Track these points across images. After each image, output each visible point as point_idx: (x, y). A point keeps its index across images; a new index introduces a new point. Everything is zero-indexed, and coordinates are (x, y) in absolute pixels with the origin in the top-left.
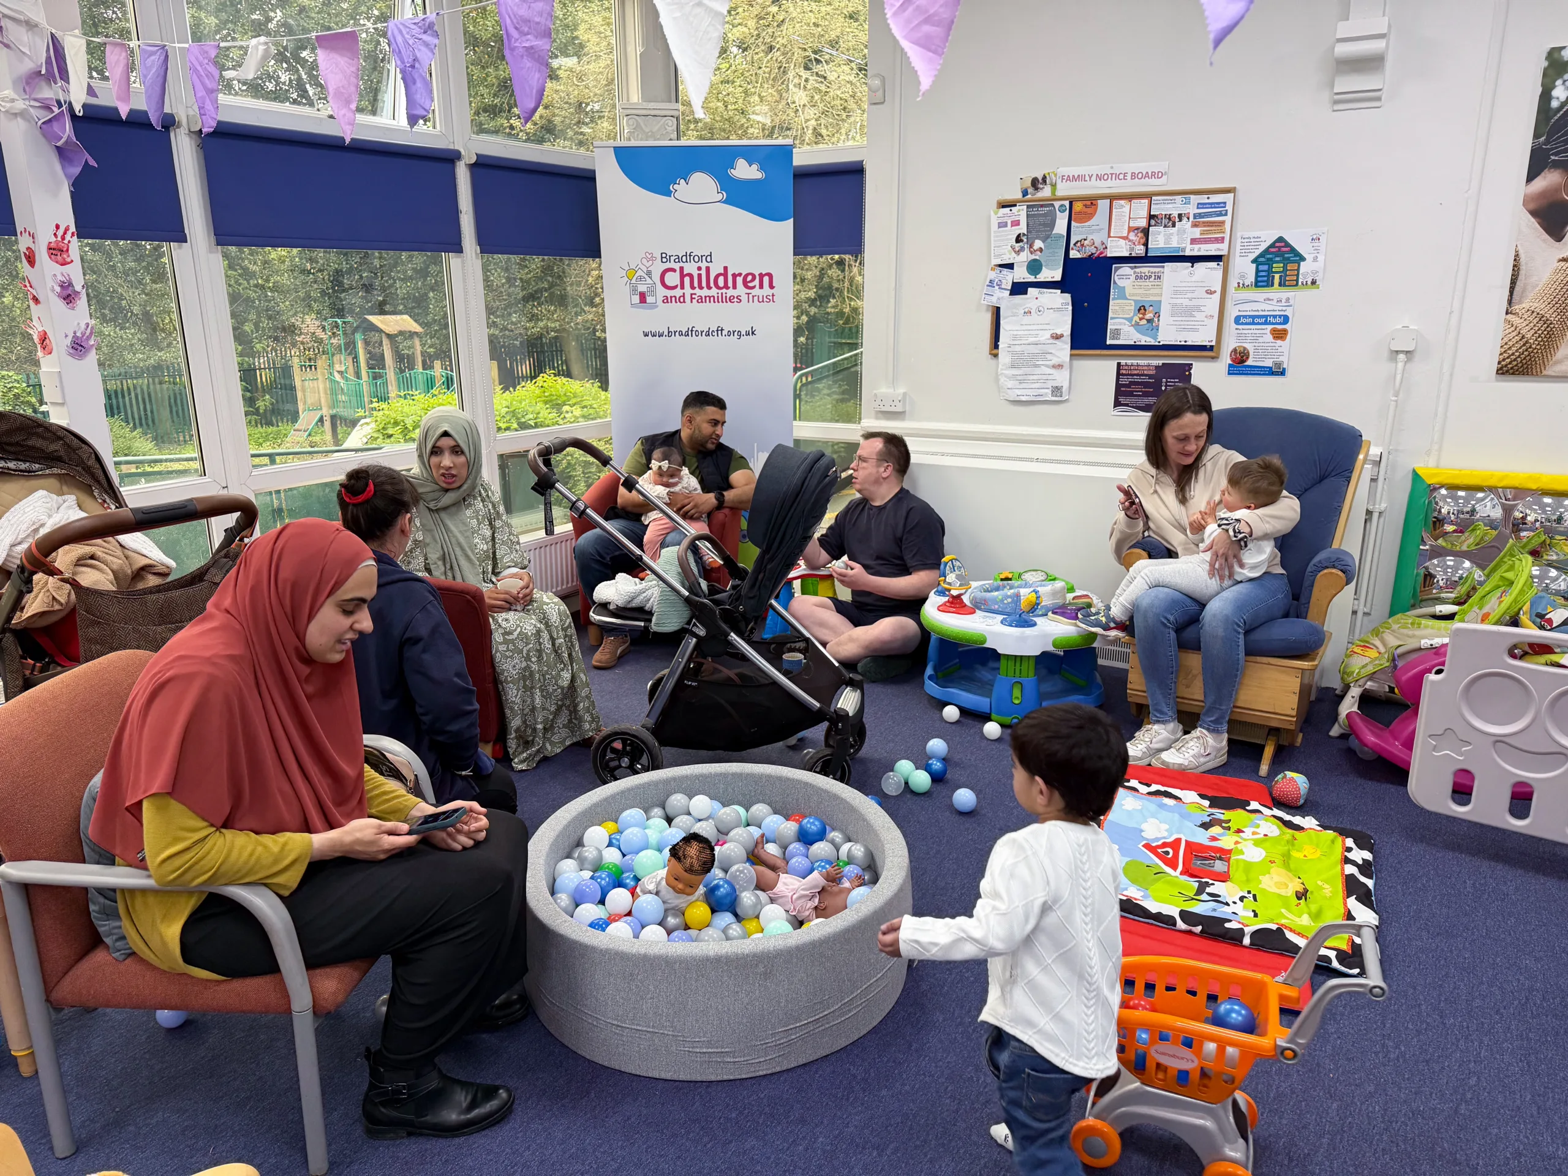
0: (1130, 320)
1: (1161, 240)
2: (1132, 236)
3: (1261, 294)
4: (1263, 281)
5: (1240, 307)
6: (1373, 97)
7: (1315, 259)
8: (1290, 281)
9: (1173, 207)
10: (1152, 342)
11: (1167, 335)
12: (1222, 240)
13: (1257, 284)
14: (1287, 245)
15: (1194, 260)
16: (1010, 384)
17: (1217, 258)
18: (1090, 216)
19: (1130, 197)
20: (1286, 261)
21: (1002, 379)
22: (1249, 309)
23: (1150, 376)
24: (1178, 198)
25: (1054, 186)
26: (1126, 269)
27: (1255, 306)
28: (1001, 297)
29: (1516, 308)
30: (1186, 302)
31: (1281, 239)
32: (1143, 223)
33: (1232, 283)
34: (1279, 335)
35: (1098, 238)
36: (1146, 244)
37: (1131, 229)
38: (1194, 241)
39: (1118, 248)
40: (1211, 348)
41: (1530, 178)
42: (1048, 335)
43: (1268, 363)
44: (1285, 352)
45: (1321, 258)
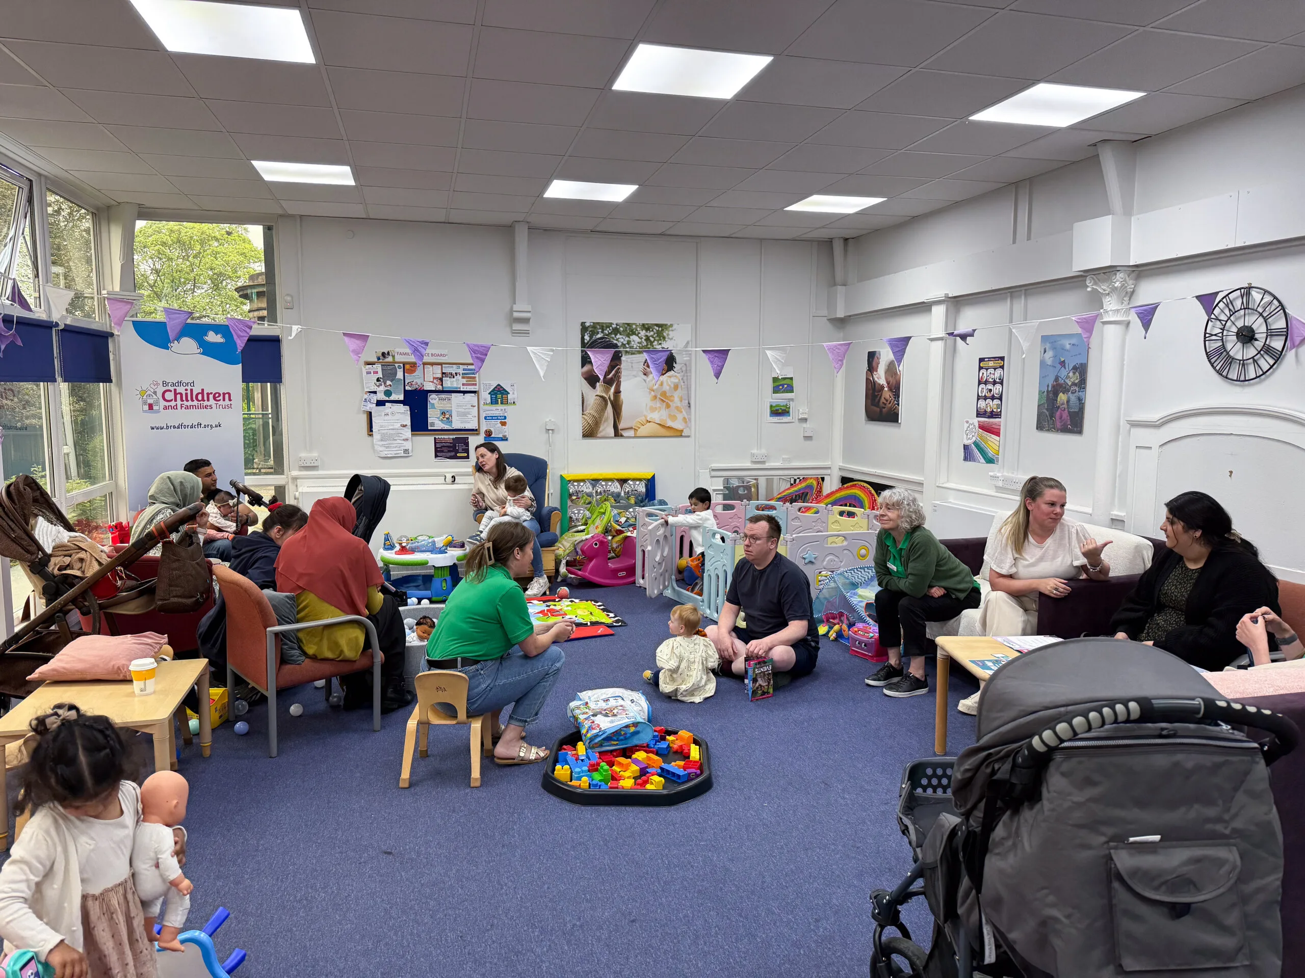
0: (438, 418)
1: (448, 383)
2: (435, 381)
3: (494, 407)
4: (494, 402)
5: (487, 412)
6: (526, 333)
7: (513, 393)
8: (505, 402)
9: (453, 370)
10: (450, 428)
11: (456, 425)
12: (476, 385)
13: (492, 403)
14: (502, 387)
15: (464, 392)
16: (381, 449)
17: (474, 392)
18: (414, 371)
19: (432, 364)
20: (502, 394)
21: (376, 447)
22: (490, 413)
23: (451, 443)
24: (454, 366)
25: (393, 356)
26: (433, 396)
27: (492, 412)
28: (372, 407)
29: (585, 413)
30: (463, 410)
31: (499, 385)
32: (440, 376)
33: (482, 403)
34: (504, 424)
35: (419, 381)
36: (442, 385)
37: (434, 378)
38: (463, 385)
39: (429, 386)
40: (476, 430)
41: (583, 366)
42: (399, 425)
43: (501, 436)
44: (507, 431)
45: (515, 392)
